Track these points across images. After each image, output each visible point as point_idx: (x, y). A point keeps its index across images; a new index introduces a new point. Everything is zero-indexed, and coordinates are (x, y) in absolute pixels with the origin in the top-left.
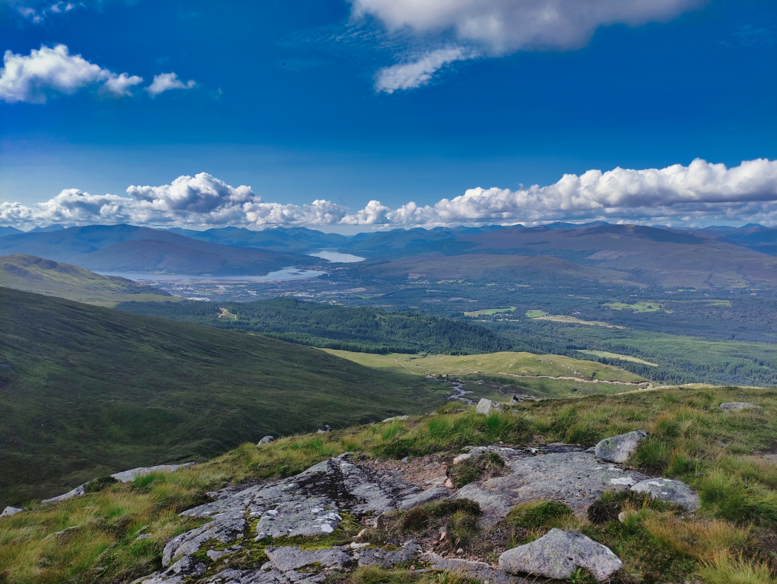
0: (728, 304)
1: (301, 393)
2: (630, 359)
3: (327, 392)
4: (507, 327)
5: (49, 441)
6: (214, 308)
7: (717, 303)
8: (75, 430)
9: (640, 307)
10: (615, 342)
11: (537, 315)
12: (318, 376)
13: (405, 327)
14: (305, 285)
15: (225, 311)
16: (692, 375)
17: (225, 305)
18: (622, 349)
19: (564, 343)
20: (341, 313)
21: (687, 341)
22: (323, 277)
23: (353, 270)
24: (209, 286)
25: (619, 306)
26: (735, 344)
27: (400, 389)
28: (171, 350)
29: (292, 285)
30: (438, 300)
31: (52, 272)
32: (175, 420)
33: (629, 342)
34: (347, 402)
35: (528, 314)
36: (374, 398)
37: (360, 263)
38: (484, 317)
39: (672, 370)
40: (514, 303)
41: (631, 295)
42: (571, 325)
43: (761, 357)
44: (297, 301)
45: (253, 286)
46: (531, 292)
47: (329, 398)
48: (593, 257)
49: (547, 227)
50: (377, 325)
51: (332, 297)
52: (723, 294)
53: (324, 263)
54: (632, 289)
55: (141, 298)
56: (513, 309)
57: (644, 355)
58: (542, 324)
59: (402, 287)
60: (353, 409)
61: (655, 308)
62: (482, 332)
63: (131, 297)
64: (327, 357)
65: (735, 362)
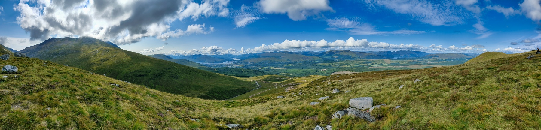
0: (301, 64)
1: (226, 84)
2: (288, 74)
3: (231, 84)
4: (266, 70)
5: (183, 88)
6: (213, 69)
7: (300, 64)
8: (186, 87)
9: (289, 65)
10: (285, 71)
11: (272, 68)
12: (230, 81)
13: (248, 72)
14: (230, 65)
15: (215, 69)
16: (297, 75)
17: (215, 68)
18: (287, 73)
19: (277, 72)
20: (236, 70)
21: (296, 70)
22: (233, 63)
23: (238, 62)
24: (213, 65)
25: (286, 65)
26: (303, 70)
27: (246, 83)
28: (203, 76)
29: (228, 65)
30: (254, 67)
31: (189, 62)
32: (202, 87)
33: (287, 71)
34: (235, 86)
35: (270, 68)
36: (240, 85)
37: (240, 60)
38: (262, 69)
39: (295, 75)
40: (268, 66)
41: (288, 63)
42: (278, 69)
43: (306, 71)
44: (228, 67)
45: (220, 65)
46: (271, 64)
47: (231, 85)
48: (281, 57)
49: (273, 52)
50: (242, 72)
51: (235, 66)
52: (301, 62)
53: (234, 60)
54: (288, 62)
55: (202, 66)
56: (267, 67)
57: (290, 73)
58: (273, 69)
59: (247, 64)
60: (236, 87)
61: (291, 65)
62: (262, 72)
63: (200, 66)
64: (232, 78)
65: (303, 72)
